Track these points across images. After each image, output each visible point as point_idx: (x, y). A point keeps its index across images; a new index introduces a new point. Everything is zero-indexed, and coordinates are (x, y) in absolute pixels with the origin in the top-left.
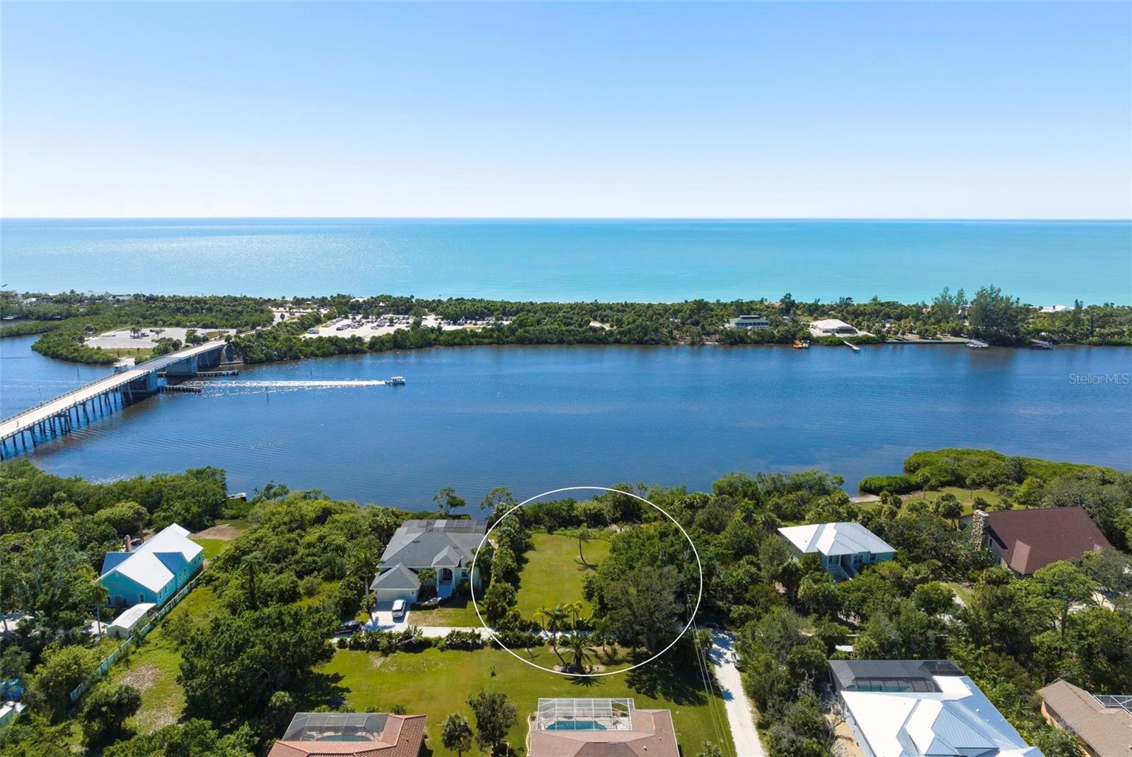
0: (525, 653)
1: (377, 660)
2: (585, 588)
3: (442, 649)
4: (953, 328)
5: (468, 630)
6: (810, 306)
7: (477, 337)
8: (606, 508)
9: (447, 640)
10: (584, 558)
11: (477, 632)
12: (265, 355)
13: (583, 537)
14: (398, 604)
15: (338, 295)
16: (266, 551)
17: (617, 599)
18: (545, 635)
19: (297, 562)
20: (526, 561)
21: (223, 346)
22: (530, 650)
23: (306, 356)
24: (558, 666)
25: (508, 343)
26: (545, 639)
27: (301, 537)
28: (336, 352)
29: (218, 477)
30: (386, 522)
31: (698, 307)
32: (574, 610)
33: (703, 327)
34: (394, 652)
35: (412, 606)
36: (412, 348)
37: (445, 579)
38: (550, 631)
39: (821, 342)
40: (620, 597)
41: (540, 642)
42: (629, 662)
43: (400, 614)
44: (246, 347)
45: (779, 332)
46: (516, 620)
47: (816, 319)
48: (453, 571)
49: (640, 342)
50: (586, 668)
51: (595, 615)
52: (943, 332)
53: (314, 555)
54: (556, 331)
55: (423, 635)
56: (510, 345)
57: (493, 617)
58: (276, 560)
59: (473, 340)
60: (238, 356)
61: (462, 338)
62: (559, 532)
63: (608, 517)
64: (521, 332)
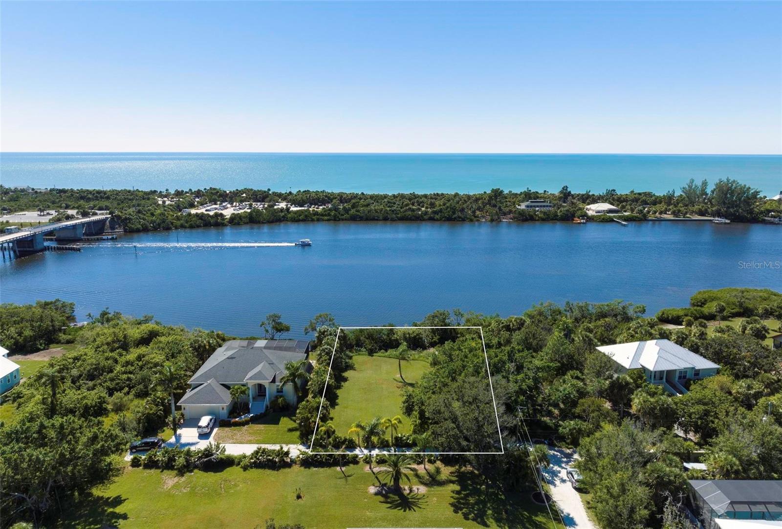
0: (338, 472)
1: (170, 480)
2: (404, 403)
3: (245, 468)
4: (700, 209)
5: (277, 447)
6: (583, 195)
7: (318, 215)
8: (424, 332)
9: (252, 458)
10: (403, 377)
11: (285, 449)
12: (142, 225)
13: (402, 357)
14: (205, 421)
15: (211, 188)
17: (439, 412)
18: (360, 452)
19: (112, 380)
20: (345, 380)
21: (107, 218)
22: (344, 469)
23: (176, 228)
24: (373, 487)
25: (343, 220)
26: (360, 457)
28: (202, 225)
29: (68, 310)
30: (209, 342)
31: (495, 195)
32: (392, 425)
33: (500, 209)
34: (191, 471)
35: (220, 422)
36: (265, 223)
37: (259, 396)
38: (366, 448)
39: (595, 219)
40: (443, 409)
41: (355, 461)
42: (453, 482)
43: (207, 430)
44: (126, 219)
45: (561, 211)
46: (329, 437)
47: (589, 204)
48: (267, 387)
49: (449, 219)
50: (405, 489)
51: (415, 432)
52: (692, 212)
53: (130, 373)
54: (381, 211)
55: (226, 453)
56: (345, 221)
57: (305, 434)
58: (91, 377)
59: (314, 217)
60: (120, 226)
61: (306, 216)
62: (379, 354)
63: (426, 342)
64: (353, 211)
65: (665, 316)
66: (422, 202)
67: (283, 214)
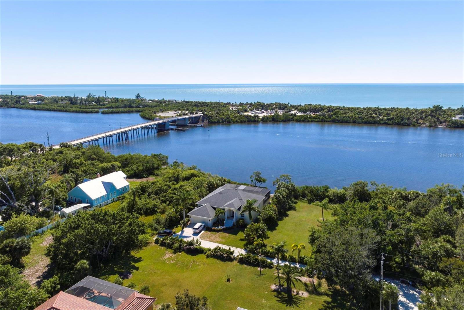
7: (312, 119)
12: (217, 120)
21: (201, 116)
23: (234, 122)
25: (327, 121)
28: (247, 121)
31: (436, 109)
33: (438, 119)
36: (281, 122)
44: (210, 116)
54: (353, 117)
56: (328, 123)
59: (310, 120)
60: (207, 120)
61: (305, 118)
64: (334, 117)
66: (382, 113)
67: (292, 117)
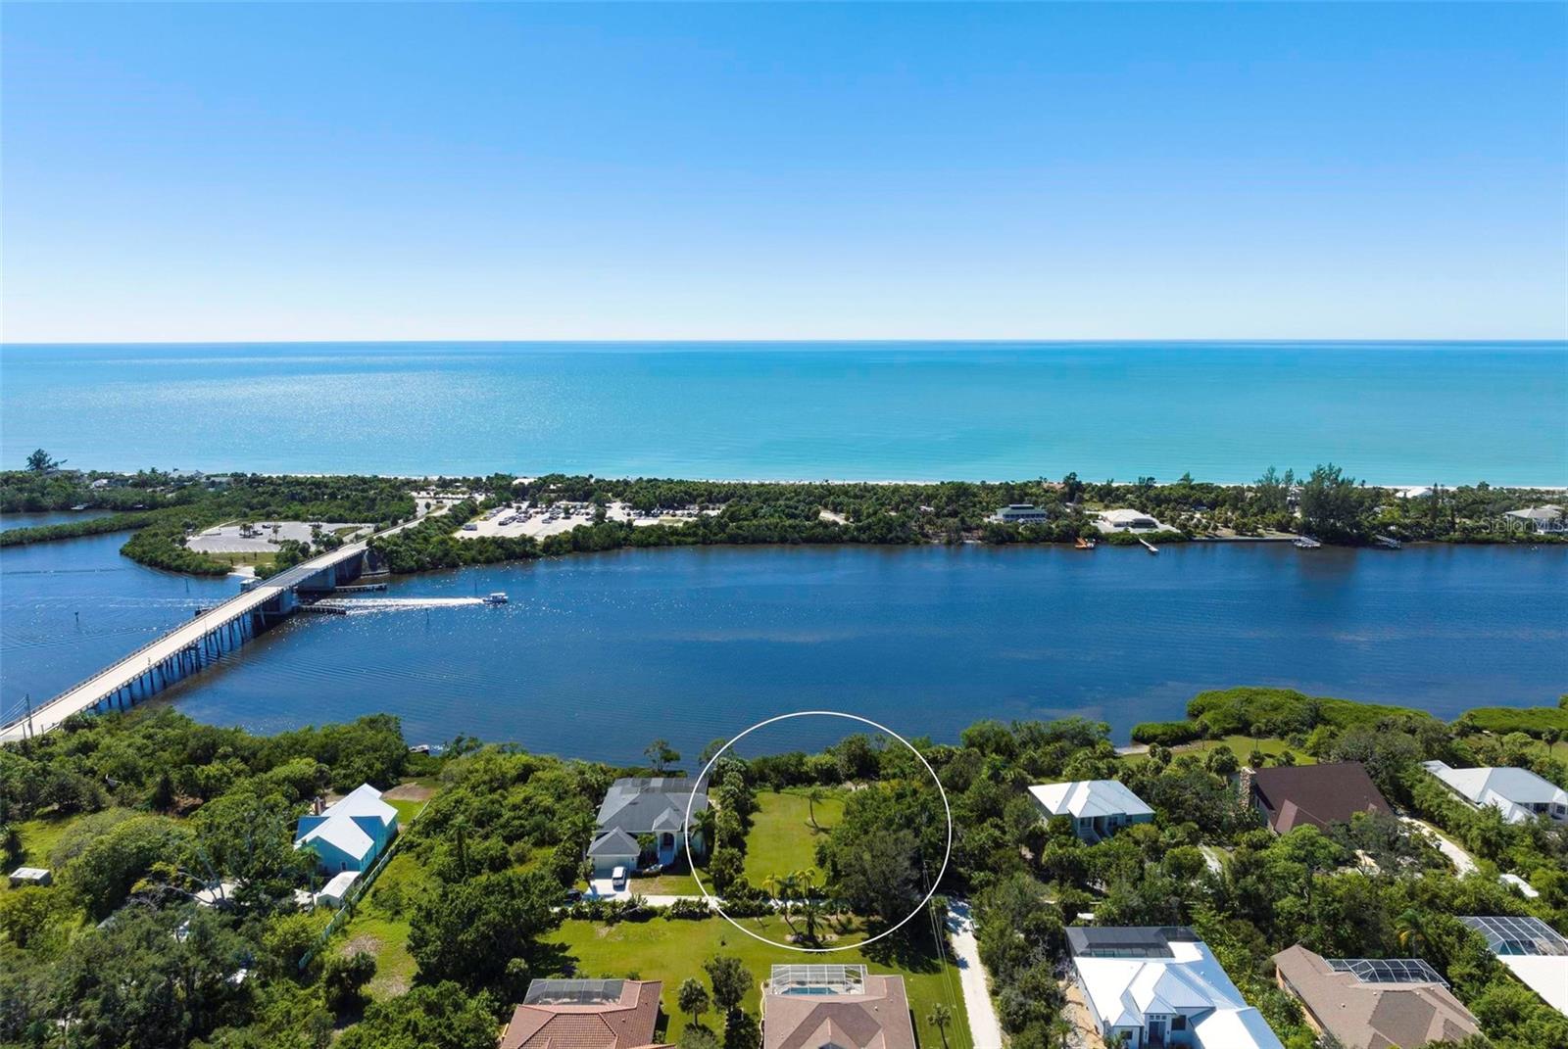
1: (601, 930)
2: (817, 854)
3: (668, 919)
4: (1279, 520)
5: (695, 899)
6: (1100, 489)
7: (678, 535)
8: (839, 761)
9: (674, 909)
10: (816, 821)
11: (704, 901)
12: (417, 562)
13: (815, 797)
14: (618, 872)
15: (496, 474)
16: (467, 813)
17: (851, 865)
18: (775, 903)
19: (503, 827)
20: (751, 824)
21: (363, 552)
22: (761, 919)
23: (467, 563)
24: (790, 935)
25: (716, 543)
26: (776, 907)
27: (505, 798)
29: (392, 726)
30: (596, 780)
31: (957, 493)
32: (806, 877)
33: (963, 521)
34: (619, 922)
35: (633, 873)
36: (597, 551)
37: (665, 844)
38: (780, 899)
39: (1110, 539)
40: (854, 863)
41: (770, 911)
42: (863, 931)
43: (621, 882)
45: (1057, 527)
46: (744, 888)
47: (1107, 507)
48: (675, 836)
49: (882, 541)
50: (818, 936)
51: (828, 884)
52: (1266, 526)
53: (520, 818)
54: (776, 527)
56: (718, 545)
57: (720, 885)
58: (480, 823)
59: (673, 539)
60: (383, 564)
62: (787, 790)
63: (841, 773)
65: (1140, 734)
67: (624, 533)
